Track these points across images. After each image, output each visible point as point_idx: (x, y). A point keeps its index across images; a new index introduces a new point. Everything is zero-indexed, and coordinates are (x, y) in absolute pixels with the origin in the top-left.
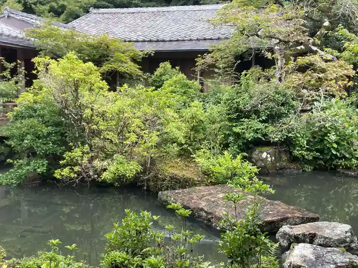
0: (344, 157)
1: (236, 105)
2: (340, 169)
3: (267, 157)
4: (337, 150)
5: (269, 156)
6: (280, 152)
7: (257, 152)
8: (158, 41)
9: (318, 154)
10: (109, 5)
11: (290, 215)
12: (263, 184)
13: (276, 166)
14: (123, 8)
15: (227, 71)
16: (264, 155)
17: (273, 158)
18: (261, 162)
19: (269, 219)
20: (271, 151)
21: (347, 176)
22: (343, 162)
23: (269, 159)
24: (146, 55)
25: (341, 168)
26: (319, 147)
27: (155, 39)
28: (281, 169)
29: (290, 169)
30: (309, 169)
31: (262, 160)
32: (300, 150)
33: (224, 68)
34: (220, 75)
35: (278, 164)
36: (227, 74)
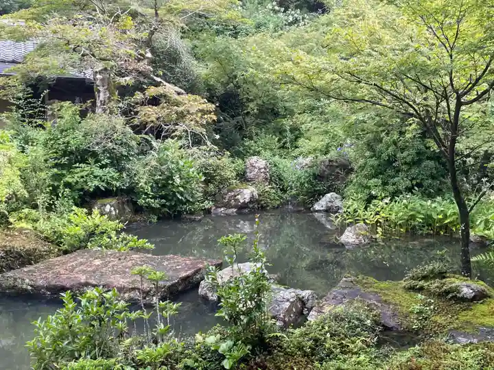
0: (188, 201)
1: (62, 147)
2: (184, 215)
3: (111, 211)
4: (182, 194)
5: (112, 209)
7: (99, 205)
9: (163, 200)
11: (201, 266)
12: (138, 239)
15: (30, 103)
16: (108, 208)
17: (118, 211)
19: (184, 274)
20: (114, 202)
21: (194, 220)
23: (114, 213)
25: (185, 213)
26: (163, 193)
29: (136, 221)
30: (154, 219)
32: (147, 198)
33: (26, 99)
34: (19, 107)
36: (31, 107)
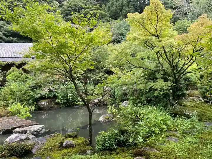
0: (76, 101)
2: (74, 106)
3: (44, 104)
4: (73, 99)
6: (51, 101)
7: (40, 102)
8: (15, 58)
10: (1, 41)
13: (49, 107)
14: (8, 43)
16: (43, 103)
17: (48, 104)
18: (42, 106)
20: (46, 101)
22: (75, 103)
23: (46, 104)
24: (7, 63)
27: (14, 57)
28: (51, 107)
30: (63, 107)
31: (43, 105)
35: (50, 106)
